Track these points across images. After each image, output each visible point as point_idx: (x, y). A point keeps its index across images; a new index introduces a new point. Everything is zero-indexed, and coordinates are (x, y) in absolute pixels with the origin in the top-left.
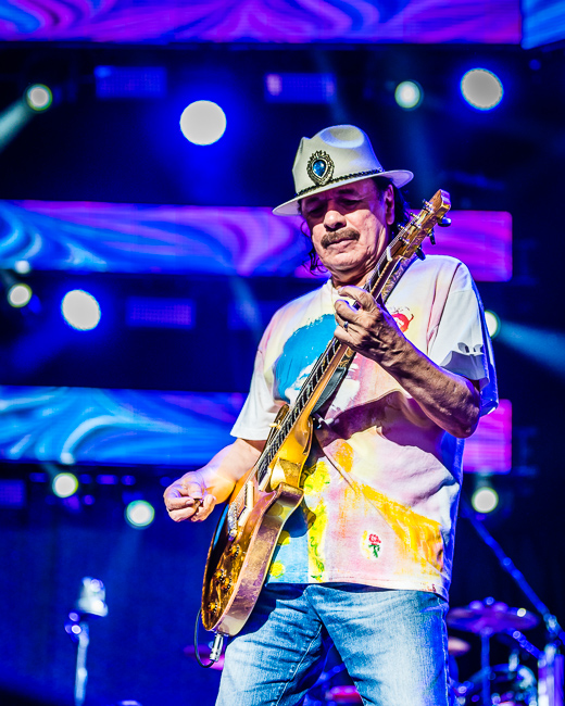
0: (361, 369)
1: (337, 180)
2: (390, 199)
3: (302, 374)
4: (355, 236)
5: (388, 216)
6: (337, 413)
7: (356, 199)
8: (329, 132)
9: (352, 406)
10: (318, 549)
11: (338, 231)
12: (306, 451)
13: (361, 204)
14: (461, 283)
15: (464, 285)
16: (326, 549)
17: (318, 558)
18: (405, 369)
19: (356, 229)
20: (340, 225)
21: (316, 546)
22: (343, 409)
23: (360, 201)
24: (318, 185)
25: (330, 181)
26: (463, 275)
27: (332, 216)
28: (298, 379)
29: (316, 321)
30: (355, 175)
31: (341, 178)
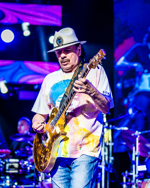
0: (79, 97)
1: (64, 45)
2: (80, 48)
3: (59, 97)
4: (69, 61)
5: (79, 53)
6: (73, 109)
7: (70, 50)
8: (63, 30)
9: (77, 107)
10: (66, 148)
11: (65, 59)
12: (65, 121)
13: (71, 51)
14: (103, 73)
15: (104, 73)
16: (69, 149)
17: (66, 151)
18: (96, 96)
19: (69, 59)
20: (65, 57)
21: (66, 147)
22: (74, 108)
23: (71, 50)
24: (59, 46)
25: (63, 45)
26: (103, 70)
27: (63, 55)
28: (58, 98)
29: (61, 81)
30: (69, 43)
31: (65, 44)
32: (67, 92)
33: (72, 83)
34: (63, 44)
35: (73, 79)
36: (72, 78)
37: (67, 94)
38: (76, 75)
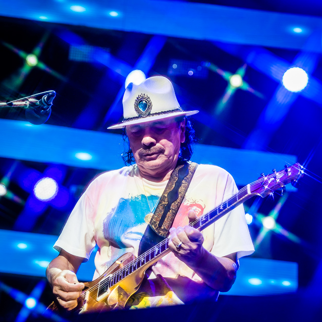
2: (183, 126)
3: (129, 231)
4: (162, 151)
7: (164, 127)
11: (151, 148)
12: (137, 287)
24: (140, 117)
28: (126, 233)
29: (136, 198)
30: (165, 112)
31: (156, 114)
32: (155, 222)
33: (164, 203)
34: (151, 113)
35: (166, 195)
36: (164, 192)
37: (153, 226)
38: (174, 186)
